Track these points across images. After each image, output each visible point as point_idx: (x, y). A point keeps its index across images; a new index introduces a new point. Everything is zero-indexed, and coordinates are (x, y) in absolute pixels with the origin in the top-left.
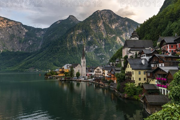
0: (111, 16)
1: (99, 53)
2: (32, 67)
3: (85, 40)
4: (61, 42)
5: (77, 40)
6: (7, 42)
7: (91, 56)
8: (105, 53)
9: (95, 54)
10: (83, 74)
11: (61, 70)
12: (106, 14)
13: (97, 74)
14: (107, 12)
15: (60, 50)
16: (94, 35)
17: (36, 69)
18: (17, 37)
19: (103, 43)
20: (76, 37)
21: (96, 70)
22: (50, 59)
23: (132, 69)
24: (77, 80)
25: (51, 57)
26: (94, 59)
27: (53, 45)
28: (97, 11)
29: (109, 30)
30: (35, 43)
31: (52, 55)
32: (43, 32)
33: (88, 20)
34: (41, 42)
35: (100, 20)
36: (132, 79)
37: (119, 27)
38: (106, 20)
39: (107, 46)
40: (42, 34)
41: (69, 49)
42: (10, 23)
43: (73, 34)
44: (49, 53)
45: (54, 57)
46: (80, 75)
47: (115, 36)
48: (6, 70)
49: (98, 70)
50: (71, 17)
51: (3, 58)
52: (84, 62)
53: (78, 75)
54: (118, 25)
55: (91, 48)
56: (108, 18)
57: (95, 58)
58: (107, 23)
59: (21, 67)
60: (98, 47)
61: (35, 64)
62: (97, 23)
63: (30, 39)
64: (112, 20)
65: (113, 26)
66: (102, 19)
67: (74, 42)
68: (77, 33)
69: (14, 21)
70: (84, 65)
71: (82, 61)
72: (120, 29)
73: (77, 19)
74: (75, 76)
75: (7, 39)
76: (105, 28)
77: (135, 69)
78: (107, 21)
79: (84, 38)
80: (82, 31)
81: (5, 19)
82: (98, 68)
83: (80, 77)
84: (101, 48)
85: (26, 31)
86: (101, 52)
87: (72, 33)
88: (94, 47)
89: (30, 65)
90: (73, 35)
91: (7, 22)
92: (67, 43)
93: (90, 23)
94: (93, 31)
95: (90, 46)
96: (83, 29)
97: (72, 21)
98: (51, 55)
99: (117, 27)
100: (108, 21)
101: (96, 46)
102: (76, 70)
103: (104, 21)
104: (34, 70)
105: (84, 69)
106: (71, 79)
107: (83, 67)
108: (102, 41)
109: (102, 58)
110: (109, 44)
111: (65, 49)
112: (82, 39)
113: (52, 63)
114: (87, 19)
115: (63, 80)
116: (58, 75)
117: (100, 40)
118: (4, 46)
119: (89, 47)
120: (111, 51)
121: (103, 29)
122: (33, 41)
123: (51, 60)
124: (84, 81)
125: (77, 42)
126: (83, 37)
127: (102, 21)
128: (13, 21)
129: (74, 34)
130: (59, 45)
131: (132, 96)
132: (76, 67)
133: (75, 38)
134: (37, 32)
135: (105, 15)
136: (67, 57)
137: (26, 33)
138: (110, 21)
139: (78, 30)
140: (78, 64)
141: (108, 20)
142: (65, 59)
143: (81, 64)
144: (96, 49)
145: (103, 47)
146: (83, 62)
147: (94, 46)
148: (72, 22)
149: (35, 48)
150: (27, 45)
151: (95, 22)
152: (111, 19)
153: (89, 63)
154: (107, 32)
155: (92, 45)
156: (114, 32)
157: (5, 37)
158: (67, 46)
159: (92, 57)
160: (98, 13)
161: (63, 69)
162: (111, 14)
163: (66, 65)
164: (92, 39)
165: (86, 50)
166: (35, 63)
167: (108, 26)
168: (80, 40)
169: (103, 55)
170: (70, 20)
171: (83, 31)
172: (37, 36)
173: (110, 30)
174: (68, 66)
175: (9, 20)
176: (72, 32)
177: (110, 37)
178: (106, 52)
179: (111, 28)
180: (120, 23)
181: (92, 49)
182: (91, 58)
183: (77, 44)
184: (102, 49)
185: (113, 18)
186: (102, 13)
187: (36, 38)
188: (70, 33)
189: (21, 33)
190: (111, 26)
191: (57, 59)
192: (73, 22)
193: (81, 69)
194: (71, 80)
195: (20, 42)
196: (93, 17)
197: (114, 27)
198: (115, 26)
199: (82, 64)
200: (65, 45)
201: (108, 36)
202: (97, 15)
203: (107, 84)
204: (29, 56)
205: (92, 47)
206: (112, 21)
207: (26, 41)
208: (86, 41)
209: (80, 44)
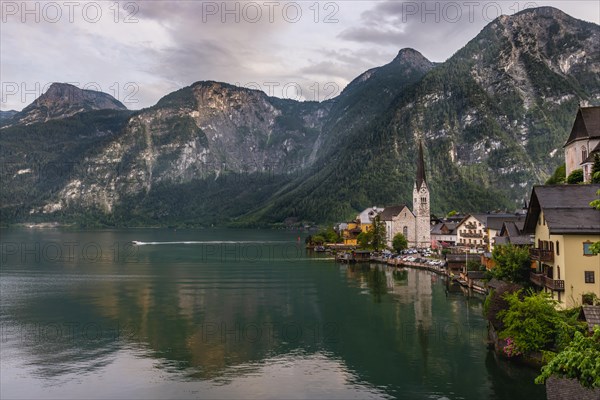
0: (554, 29)
1: (507, 166)
2: (292, 215)
3: (452, 124)
4: (375, 136)
5: (426, 128)
6: (229, 147)
7: (477, 175)
8: (530, 165)
9: (490, 169)
10: (420, 240)
11: (351, 226)
12: (531, 24)
13: (467, 241)
14: (535, 18)
15: (371, 164)
16: (487, 104)
17: (304, 222)
18: (255, 134)
19: (524, 130)
20: (421, 118)
21: (463, 228)
22: (342, 191)
23: (551, 233)
24: (392, 261)
25: (343, 186)
27: (349, 147)
28: (496, 21)
29: (546, 81)
30: (301, 147)
31: (347, 179)
32: (320, 113)
33: (463, 56)
34: (316, 142)
35: (511, 48)
37: (589, 63)
38: (534, 44)
39: (536, 140)
40: (320, 119)
41: (400, 159)
42: (236, 96)
43: (411, 109)
44: (339, 173)
45: (352, 184)
46: (409, 245)
47: (572, 100)
48: (229, 224)
50: (404, 55)
51: (223, 192)
52: (424, 200)
53: (400, 244)
54: (582, 58)
55: (475, 149)
56: (542, 38)
57: (490, 183)
58: (538, 56)
59: (264, 217)
60: (502, 144)
61: (300, 208)
62: (498, 60)
63: (287, 137)
64: (560, 40)
65: (561, 62)
66: (518, 44)
67: (416, 135)
68: (426, 105)
69: (247, 90)
70: (423, 212)
71: (416, 195)
72: (593, 73)
73: (424, 58)
74: (390, 244)
75: (231, 140)
76: (531, 76)
78: (536, 48)
79: (450, 117)
80: (442, 97)
81: (224, 85)
83: (406, 251)
84: (513, 148)
85: (276, 113)
86: (514, 163)
87: (410, 106)
88: (487, 145)
89: (286, 209)
90: (414, 113)
91: (229, 95)
92: (393, 139)
93: (471, 65)
94: (482, 91)
95: (472, 142)
96: (446, 89)
97: (409, 65)
98: (344, 179)
99: (580, 66)
100: (540, 50)
101: (496, 140)
102: (393, 227)
103: (527, 49)
104: (298, 224)
105: (424, 223)
106: (371, 258)
107: (419, 218)
108: (520, 123)
109: (517, 182)
110: (548, 131)
111: (388, 157)
112: (442, 123)
113: (348, 205)
114: (460, 53)
116: (342, 241)
117: (511, 119)
118: (224, 159)
119: (469, 148)
120: (556, 154)
121: (520, 78)
122: (296, 139)
123: (344, 195)
125: (426, 132)
126: (445, 114)
127: (516, 52)
128: (243, 89)
129: (415, 107)
130: (368, 148)
132: (394, 218)
133: (417, 120)
134: (305, 114)
135: (528, 30)
136: (393, 183)
137: (277, 119)
138: (549, 46)
139: (429, 94)
140: (402, 208)
141: (543, 45)
142: (387, 189)
143: (415, 207)
144: (495, 153)
145: (524, 143)
146: (419, 200)
147: (488, 141)
148: (408, 71)
149: (301, 160)
150: (280, 154)
151: (492, 60)
152: (555, 38)
153: (469, 201)
154: (536, 87)
155: (480, 138)
156: (568, 86)
157: (225, 136)
158: (393, 148)
160: (500, 26)
162: (555, 22)
164: (478, 120)
165: (458, 158)
166: (300, 204)
167: (543, 66)
168: (436, 127)
169: (522, 173)
170: (402, 63)
171: (446, 96)
172: (306, 126)
173: (550, 79)
175: (234, 89)
176: (408, 102)
177: (549, 103)
178: (535, 159)
179: (556, 71)
180: (592, 50)
181: (478, 153)
182: (476, 183)
183: (428, 139)
184: (519, 150)
185: (563, 36)
186: (515, 25)
187: (304, 130)
188: (404, 105)
189: (262, 120)
190: (556, 62)
191: (363, 190)
192: (413, 70)
193: (415, 225)
194: (373, 261)
195: (262, 146)
196: (481, 41)
197: (565, 66)
198: (571, 62)
199: (417, 206)
200: (387, 145)
201: (540, 102)
202: (499, 33)
203: (482, 284)
204: (284, 184)
205: (478, 147)
206: (559, 47)
207: (277, 141)
208: (456, 128)
209: (436, 140)
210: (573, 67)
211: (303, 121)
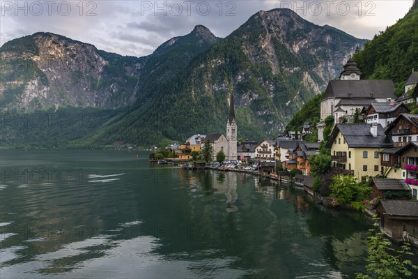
0: (291, 24)
1: (262, 110)
2: (118, 139)
3: (229, 81)
4: (179, 86)
5: (212, 82)
6: (66, 87)
7: (244, 116)
8: (274, 110)
9: (252, 112)
10: (231, 155)
11: (183, 147)
12: (278, 19)
13: (262, 156)
14: (280, 15)
15: (176, 105)
16: (251, 69)
17: (128, 145)
18: (87, 77)
19: (272, 88)
20: (210, 75)
21: (259, 148)
22: (156, 123)
23: (349, 147)
24: (220, 168)
25: (157, 120)
26: (250, 122)
27: (160, 92)
28: (258, 14)
29: (285, 57)
30: (124, 90)
31: (159, 114)
32: (138, 66)
33: (237, 35)
34: (135, 87)
35: (266, 33)
36: (347, 168)
37: (309, 48)
38: (279, 32)
39: (279, 95)
40: (138, 70)
41: (196, 102)
42: (71, 47)
43: (203, 68)
44: (153, 110)
45: (163, 118)
46: (226, 158)
47: (299, 71)
48: (69, 146)
49: (265, 147)
50: (198, 30)
52: (233, 130)
53: (221, 157)
54: (305, 45)
56: (284, 29)
57: (252, 121)
58: (281, 40)
59: (97, 141)
60: (259, 96)
61: (125, 134)
62: (258, 41)
63: (113, 82)
64: (294, 32)
65: (294, 46)
66: (270, 31)
67: (206, 86)
68: (213, 66)
69: (80, 43)
70: (233, 137)
72: (311, 55)
73: (212, 34)
74: (215, 159)
75: (67, 81)
76: (277, 53)
77: (356, 147)
78: (280, 35)
79: (228, 75)
80: (223, 62)
81: (61, 38)
82: (265, 143)
83: (224, 162)
84: (265, 99)
85: (104, 63)
86: (266, 108)
87: (202, 66)
88: (251, 96)
89: (114, 135)
90: (205, 71)
91: (65, 45)
92: (191, 88)
93: (242, 42)
94: (249, 61)
95: (241, 93)
96: (226, 57)
97: (201, 37)
98: (157, 115)
99: (304, 49)
100: (283, 36)
101: (256, 93)
102: (216, 147)
103: (275, 35)
104: (124, 146)
105: (233, 145)
106: (206, 166)
107: (231, 142)
108: (270, 83)
109: (268, 121)
110: (286, 89)
111: (188, 101)
112: (223, 79)
113: (161, 133)
114: (235, 33)
115: (190, 169)
116: (177, 156)
117: (265, 80)
118: (62, 96)
119: (240, 98)
120: (290, 104)
121: (271, 54)
122: (120, 84)
123: (157, 126)
124: (234, 171)
125: (213, 85)
126: (225, 73)
127: (269, 36)
129: (206, 67)
130: (174, 93)
131: (348, 202)
132: (216, 142)
133: (207, 76)
134: (127, 65)
135: (276, 23)
136: (191, 119)
137: (105, 68)
138: (288, 34)
139: (215, 59)
140: (220, 135)
141: (284, 33)
142: (187, 123)
144: (255, 101)
145: (272, 96)
146: (230, 130)
147: (251, 93)
148: (201, 41)
149: (124, 99)
150: (107, 94)
151: (254, 40)
152: (291, 30)
154: (280, 60)
155: (246, 91)
156: (298, 62)
157: (62, 77)
158: (191, 95)
159: (246, 119)
160: (260, 17)
161: (189, 144)
162: (292, 20)
163: (195, 136)
164: (245, 79)
166: (125, 132)
167: (284, 47)
168: (219, 82)
169: (270, 115)
170: (197, 35)
171: (226, 61)
172: (127, 74)
173: (288, 56)
174: (197, 139)
175: (69, 41)
176: (202, 63)
177: (286, 72)
178: (277, 106)
179: (291, 51)
180: (311, 40)
181: (245, 101)
182: (243, 120)
183: (214, 90)
184: (269, 100)
185: (295, 29)
186: (269, 18)
187: (126, 77)
188: (199, 65)
189: (93, 67)
190: (291, 46)
191: (170, 123)
192: (204, 41)
193: (228, 145)
194: (207, 168)
195: (93, 87)
196: (248, 26)
197: (296, 49)
198: (300, 47)
199: (229, 134)
200: (187, 92)
201: (281, 71)
202: (259, 22)
203: (288, 177)
204: (112, 116)
205: (245, 97)
206: (293, 36)
207: (105, 84)
208: (231, 83)
209: (219, 91)
210: (301, 50)
211: (125, 71)
